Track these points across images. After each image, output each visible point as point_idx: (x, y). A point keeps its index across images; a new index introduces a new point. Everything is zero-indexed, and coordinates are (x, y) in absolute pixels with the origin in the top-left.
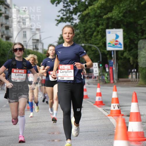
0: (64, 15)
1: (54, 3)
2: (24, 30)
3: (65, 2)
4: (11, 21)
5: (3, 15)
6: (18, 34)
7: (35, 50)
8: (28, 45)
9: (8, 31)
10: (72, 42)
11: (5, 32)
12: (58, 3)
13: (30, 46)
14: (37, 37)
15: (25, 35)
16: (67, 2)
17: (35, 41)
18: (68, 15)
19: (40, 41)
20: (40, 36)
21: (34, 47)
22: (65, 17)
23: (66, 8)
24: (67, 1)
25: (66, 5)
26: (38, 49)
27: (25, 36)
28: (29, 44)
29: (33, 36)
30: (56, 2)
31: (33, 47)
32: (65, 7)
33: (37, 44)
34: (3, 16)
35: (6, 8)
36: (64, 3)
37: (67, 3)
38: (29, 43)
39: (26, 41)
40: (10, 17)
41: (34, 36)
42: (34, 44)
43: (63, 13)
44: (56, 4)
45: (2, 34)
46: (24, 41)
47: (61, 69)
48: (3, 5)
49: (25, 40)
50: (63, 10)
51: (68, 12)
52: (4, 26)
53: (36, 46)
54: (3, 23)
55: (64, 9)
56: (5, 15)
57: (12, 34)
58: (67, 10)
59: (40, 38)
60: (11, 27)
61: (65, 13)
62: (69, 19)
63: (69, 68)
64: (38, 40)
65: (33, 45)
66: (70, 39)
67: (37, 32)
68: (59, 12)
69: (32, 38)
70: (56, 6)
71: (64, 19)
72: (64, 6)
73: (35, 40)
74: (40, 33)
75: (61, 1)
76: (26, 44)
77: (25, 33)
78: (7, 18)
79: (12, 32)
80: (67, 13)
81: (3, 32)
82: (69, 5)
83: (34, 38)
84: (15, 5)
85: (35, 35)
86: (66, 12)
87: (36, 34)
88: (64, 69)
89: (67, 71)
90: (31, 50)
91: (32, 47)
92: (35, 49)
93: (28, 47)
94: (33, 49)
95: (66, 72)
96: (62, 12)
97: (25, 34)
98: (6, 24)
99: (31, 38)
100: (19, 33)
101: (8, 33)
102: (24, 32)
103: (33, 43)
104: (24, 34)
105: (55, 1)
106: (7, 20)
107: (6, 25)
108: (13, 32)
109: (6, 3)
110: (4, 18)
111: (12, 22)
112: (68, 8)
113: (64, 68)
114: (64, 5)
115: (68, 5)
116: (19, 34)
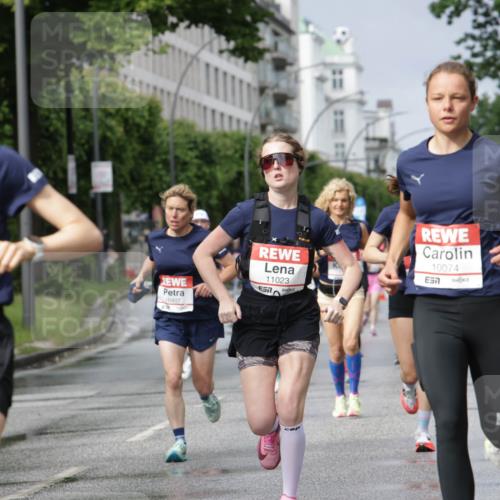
0: (475, 55)
1: (443, 11)
2: (338, 107)
3: (481, 11)
4: (293, 76)
5: (268, 56)
6: (316, 121)
7: (374, 176)
8: (351, 157)
9: (284, 109)
10: (466, 134)
11: (274, 115)
12: (457, 13)
13: (356, 160)
14: (382, 131)
15: (339, 123)
16: (488, 9)
17: (376, 144)
18: (489, 54)
19: (390, 144)
20: (392, 125)
21: (372, 166)
22: (479, 60)
23: (483, 30)
24: (486, 5)
25: (481, 19)
26: (383, 172)
27: (340, 126)
28: (354, 154)
29: (368, 125)
30: (448, 11)
31: (368, 164)
32: (480, 26)
33: (382, 153)
34: (268, 61)
35: (276, 34)
36: (476, 13)
37: (486, 14)
38: (353, 151)
39: (343, 145)
40: (291, 64)
41: (371, 128)
42: (373, 154)
43: (472, 48)
44: (450, 17)
45: (264, 121)
46: (337, 146)
47: (427, 243)
48: (267, 23)
49: (340, 140)
50: (473, 38)
51: (491, 43)
52: (270, 92)
53: (377, 161)
54: (267, 84)
55: (477, 33)
56: (275, 55)
57: (298, 121)
58: (485, 36)
59: (393, 134)
60: (292, 98)
61: (478, 48)
62: (492, 69)
63: (461, 240)
64: (383, 141)
65: (368, 159)
66: (456, 122)
67: (382, 113)
68: (459, 43)
69: (364, 135)
70: (450, 23)
71: (475, 68)
72: (476, 25)
73: (374, 139)
74: (390, 116)
75: (466, 6)
76: (343, 153)
77: (339, 117)
78: (281, 65)
79: (295, 115)
80: (485, 47)
81: (268, 114)
82: (495, 19)
83: (371, 135)
84: (307, 23)
85: (373, 123)
86: (484, 43)
87: (377, 120)
88: (439, 241)
89: (451, 249)
90: (360, 175)
91: (363, 164)
92: (374, 171)
93: (349, 163)
94: (369, 171)
95: (449, 255)
96: (470, 42)
97: (342, 121)
98: (277, 86)
99: (360, 133)
100: (320, 115)
101: (281, 116)
102: (336, 113)
103: (368, 149)
104: (336, 121)
105: (445, 7)
106: (283, 74)
107: (276, 91)
108: (299, 112)
109: (277, 15)
110: (270, 67)
111: (297, 80)
112: (490, 29)
113: (440, 238)
114: (475, 21)
115: (488, 19)
116: (321, 119)
